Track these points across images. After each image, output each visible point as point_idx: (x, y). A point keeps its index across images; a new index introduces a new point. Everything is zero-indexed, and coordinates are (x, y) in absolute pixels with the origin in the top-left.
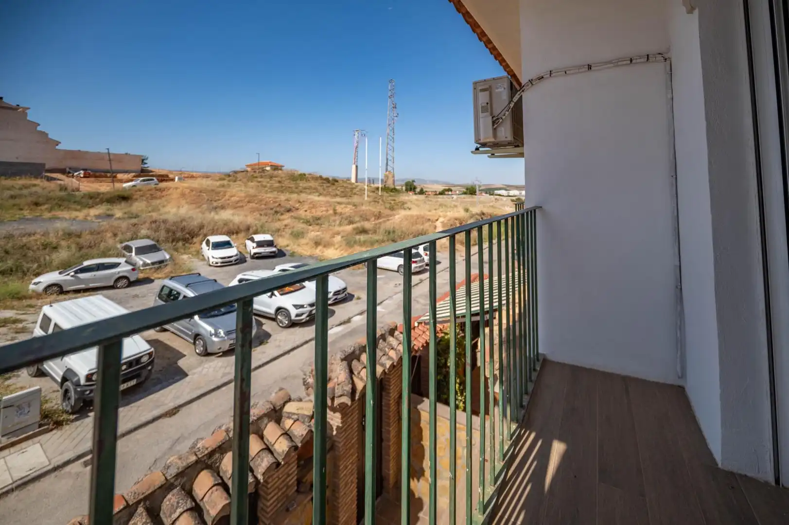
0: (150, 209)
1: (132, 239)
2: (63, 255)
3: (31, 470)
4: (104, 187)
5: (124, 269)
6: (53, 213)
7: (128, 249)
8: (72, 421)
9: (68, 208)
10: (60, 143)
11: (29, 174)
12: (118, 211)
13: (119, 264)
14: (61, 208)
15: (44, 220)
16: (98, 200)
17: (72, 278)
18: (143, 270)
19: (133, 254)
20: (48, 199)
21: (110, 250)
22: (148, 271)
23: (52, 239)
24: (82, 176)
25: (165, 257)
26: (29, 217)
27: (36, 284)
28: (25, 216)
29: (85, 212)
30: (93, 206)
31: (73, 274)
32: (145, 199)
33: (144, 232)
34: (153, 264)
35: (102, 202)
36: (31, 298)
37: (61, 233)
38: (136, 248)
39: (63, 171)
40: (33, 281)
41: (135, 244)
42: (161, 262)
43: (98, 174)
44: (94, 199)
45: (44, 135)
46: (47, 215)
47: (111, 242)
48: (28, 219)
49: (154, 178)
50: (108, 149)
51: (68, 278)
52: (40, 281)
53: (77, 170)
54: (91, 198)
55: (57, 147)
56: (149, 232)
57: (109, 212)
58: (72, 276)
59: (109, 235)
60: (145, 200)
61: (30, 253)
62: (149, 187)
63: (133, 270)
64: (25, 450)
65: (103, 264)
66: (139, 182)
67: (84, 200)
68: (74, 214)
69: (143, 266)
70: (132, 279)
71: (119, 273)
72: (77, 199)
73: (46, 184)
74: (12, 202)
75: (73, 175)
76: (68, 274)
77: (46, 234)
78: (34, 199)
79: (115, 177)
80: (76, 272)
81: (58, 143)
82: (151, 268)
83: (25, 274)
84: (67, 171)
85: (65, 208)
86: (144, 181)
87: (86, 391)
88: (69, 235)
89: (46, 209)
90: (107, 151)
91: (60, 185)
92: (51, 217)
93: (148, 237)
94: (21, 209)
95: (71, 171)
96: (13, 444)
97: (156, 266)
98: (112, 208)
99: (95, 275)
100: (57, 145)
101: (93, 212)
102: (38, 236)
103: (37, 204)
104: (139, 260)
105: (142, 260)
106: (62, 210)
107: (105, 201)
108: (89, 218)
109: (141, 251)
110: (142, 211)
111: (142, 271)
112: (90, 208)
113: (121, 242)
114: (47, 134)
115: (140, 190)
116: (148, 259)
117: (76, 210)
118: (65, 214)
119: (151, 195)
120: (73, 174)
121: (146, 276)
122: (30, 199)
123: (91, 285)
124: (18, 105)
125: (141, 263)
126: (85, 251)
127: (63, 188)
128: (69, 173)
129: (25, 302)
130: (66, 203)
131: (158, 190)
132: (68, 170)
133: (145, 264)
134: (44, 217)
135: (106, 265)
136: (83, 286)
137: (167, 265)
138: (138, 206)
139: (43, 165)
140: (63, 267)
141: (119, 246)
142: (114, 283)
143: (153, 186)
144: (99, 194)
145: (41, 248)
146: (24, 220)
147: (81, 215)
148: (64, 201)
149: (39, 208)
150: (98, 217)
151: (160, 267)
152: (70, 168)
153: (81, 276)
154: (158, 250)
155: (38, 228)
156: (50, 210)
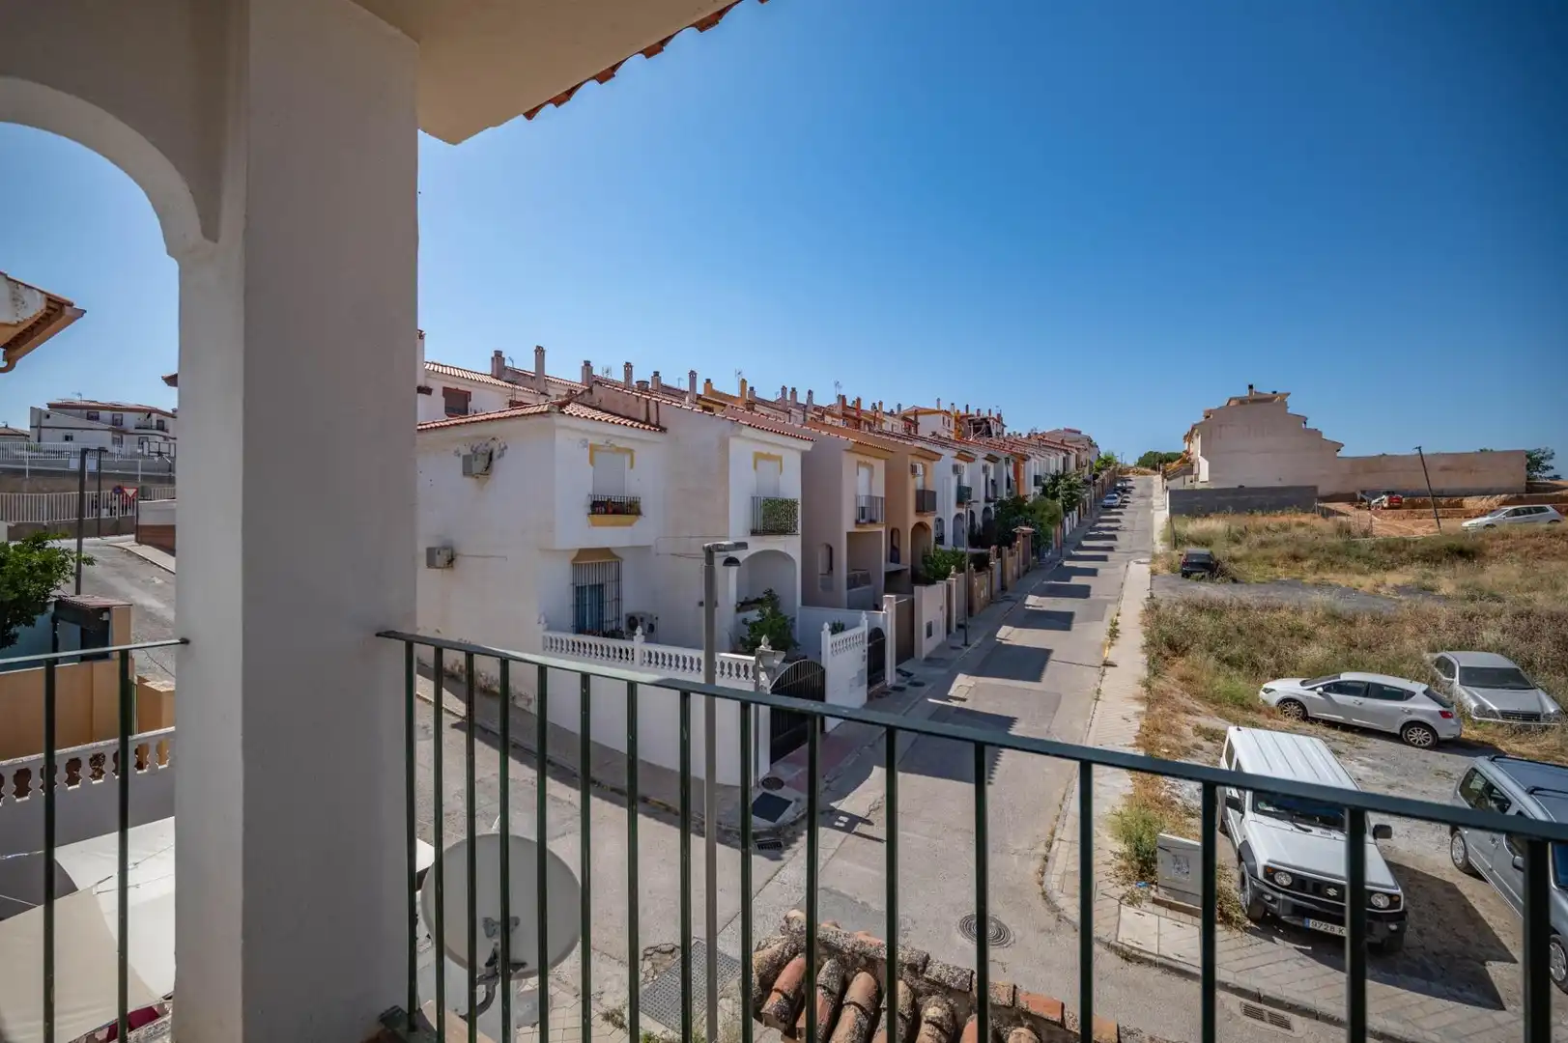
0: (1528, 583)
1: (1460, 648)
2: (1314, 653)
3: (1179, 956)
4: (1424, 528)
5: (1422, 707)
6: (1321, 575)
7: (1446, 666)
8: (1246, 929)
9: (1345, 568)
10: (1343, 445)
11: (1295, 506)
12: (1447, 582)
13: (1413, 694)
14: (1335, 566)
15: (1304, 587)
16: (1404, 555)
17: (1320, 697)
18: (1480, 722)
19: (1457, 679)
20: (1314, 550)
21: (1403, 661)
22: (1490, 728)
23: (1305, 620)
24: (1386, 505)
25: (1542, 706)
26: (1283, 578)
27: (1267, 691)
28: (1279, 577)
29: (1378, 576)
30: (1394, 568)
31: (1321, 689)
32: (1519, 557)
33: (1489, 636)
34: (1506, 715)
35: (1413, 559)
36: (1259, 712)
37: (1320, 612)
38: (1461, 668)
39: (1350, 499)
40: (1265, 686)
41: (1462, 659)
42: (1534, 717)
43: (1418, 500)
44: (1395, 553)
45: (1316, 433)
46: (1310, 578)
47: (1409, 644)
48: (1283, 583)
49: (1548, 506)
50: (1420, 448)
51: (1314, 694)
52: (1273, 688)
53: (1375, 494)
54: (1390, 550)
55: (1339, 454)
56: (1505, 640)
57: (1428, 582)
58: (1319, 694)
59: (1410, 629)
60: (1518, 561)
61: (1270, 640)
62: (1530, 528)
63: (1444, 714)
64: (1181, 924)
65: (1380, 686)
66: (1501, 515)
67: (1375, 554)
68: (1357, 580)
69: (1477, 714)
70: (1443, 735)
71: (1410, 712)
72: (1364, 551)
73: (1319, 522)
74: (1262, 552)
75: (1369, 506)
76: (1314, 689)
77: (1297, 611)
78: (1291, 549)
79: (1459, 505)
80: (1327, 689)
81: (1338, 446)
82: (1500, 726)
83: (1257, 672)
84: (1359, 498)
85: (1341, 567)
86: (1516, 513)
87: (1267, 894)
88: (1334, 617)
89: (1310, 567)
90: (1417, 451)
91: (1341, 524)
92: (1316, 581)
93: (1502, 651)
94: (1274, 566)
95: (1366, 498)
96: (1171, 907)
97: (1516, 723)
98: (1433, 573)
99: (1361, 704)
100: (1338, 451)
101: (1394, 578)
102: (1283, 613)
103: (1296, 558)
104: (1470, 698)
105: (1476, 699)
106: (1336, 572)
107: (1418, 559)
108: (1383, 591)
109: (1474, 677)
110: (1508, 586)
111: (1475, 725)
112: (1387, 569)
113: (1434, 650)
114: (1320, 433)
115: (1506, 537)
116: (1496, 700)
117: (1361, 573)
118: (1341, 579)
119: (1537, 548)
120: (1370, 503)
121: (1487, 739)
122: (1285, 549)
123: (1356, 721)
124: (1275, 392)
125: (1474, 705)
126: (1353, 652)
127: (1345, 531)
128: (1363, 500)
129: (1250, 716)
130: (1343, 559)
131: (1556, 536)
132: (1359, 495)
133: (1483, 711)
134: (1305, 581)
135: (1385, 688)
136: (1340, 718)
137: (1546, 728)
138: (1495, 574)
139: (1315, 488)
140: (1311, 674)
141: (1428, 657)
142: (1401, 730)
143: (1543, 526)
144: (1406, 542)
145: (1287, 633)
146: (1276, 582)
147: (1367, 582)
148: (1338, 554)
149: (1300, 564)
150: (1400, 589)
151: (1527, 729)
152: (1363, 492)
153: (1335, 697)
154: (1526, 686)
155: (1289, 599)
156: (1317, 568)
